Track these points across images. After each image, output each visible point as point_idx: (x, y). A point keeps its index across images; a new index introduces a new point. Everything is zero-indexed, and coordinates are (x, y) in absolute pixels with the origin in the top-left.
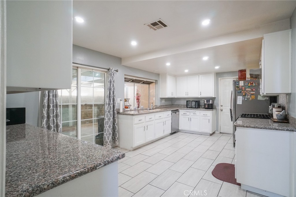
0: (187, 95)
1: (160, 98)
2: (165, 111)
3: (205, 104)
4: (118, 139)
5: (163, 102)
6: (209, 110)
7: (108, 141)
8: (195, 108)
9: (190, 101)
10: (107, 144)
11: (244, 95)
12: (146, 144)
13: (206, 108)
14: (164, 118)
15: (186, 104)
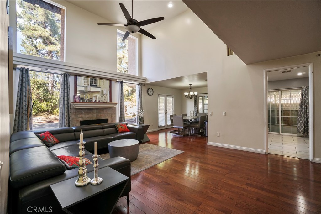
7: (300, 131)
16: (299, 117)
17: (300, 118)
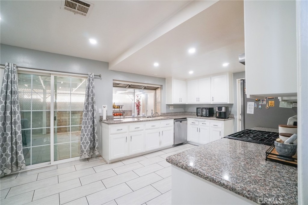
0: (198, 101)
1: (167, 105)
2: (167, 119)
3: (216, 112)
4: (98, 148)
5: (170, 109)
6: (220, 119)
7: (85, 150)
8: (206, 116)
9: (200, 108)
10: (83, 154)
11: (256, 101)
12: (133, 157)
13: (217, 118)
14: (161, 128)
15: (196, 112)
16: (83, 126)
17: (85, 127)
